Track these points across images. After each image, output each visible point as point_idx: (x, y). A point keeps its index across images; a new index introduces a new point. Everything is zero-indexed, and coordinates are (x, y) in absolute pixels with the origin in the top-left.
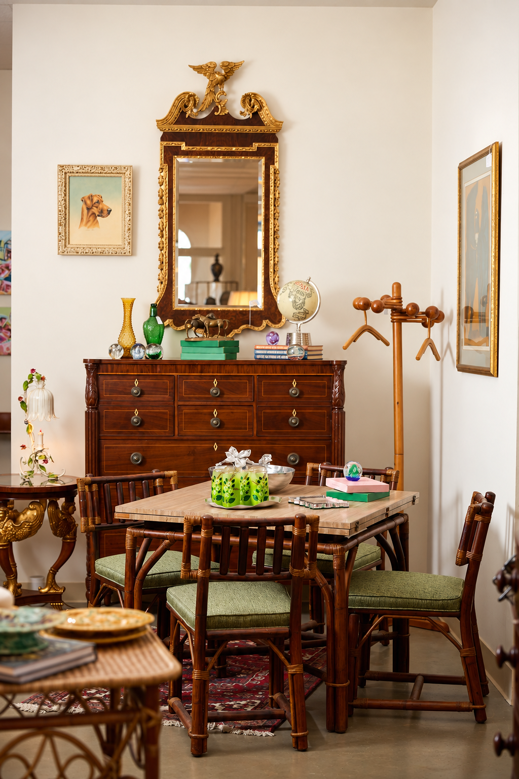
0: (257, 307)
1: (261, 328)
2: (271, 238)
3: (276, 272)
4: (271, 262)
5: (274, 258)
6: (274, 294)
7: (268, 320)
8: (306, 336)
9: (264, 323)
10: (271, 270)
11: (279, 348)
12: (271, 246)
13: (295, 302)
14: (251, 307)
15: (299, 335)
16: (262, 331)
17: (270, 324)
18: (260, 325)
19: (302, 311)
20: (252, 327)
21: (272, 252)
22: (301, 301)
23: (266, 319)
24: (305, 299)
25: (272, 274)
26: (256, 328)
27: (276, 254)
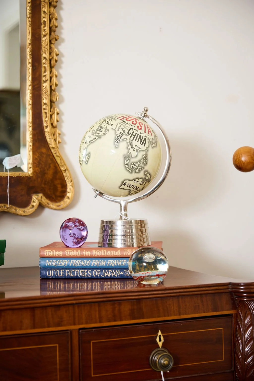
0: (19, 169)
1: (29, 210)
2: (45, 40)
3: (53, 104)
4: (46, 86)
5: (51, 78)
6: (50, 146)
7: (40, 195)
8: (141, 224)
9: (36, 199)
10: (45, 100)
11: (88, 253)
12: (45, 55)
13: (127, 157)
14: (10, 170)
15: (128, 224)
16: (32, 215)
17: (45, 201)
18: (25, 204)
19: (141, 175)
20: (13, 209)
21: (47, 66)
22: (140, 157)
23: (36, 192)
24: (147, 150)
25: (48, 108)
26: (20, 211)
27: (54, 70)
